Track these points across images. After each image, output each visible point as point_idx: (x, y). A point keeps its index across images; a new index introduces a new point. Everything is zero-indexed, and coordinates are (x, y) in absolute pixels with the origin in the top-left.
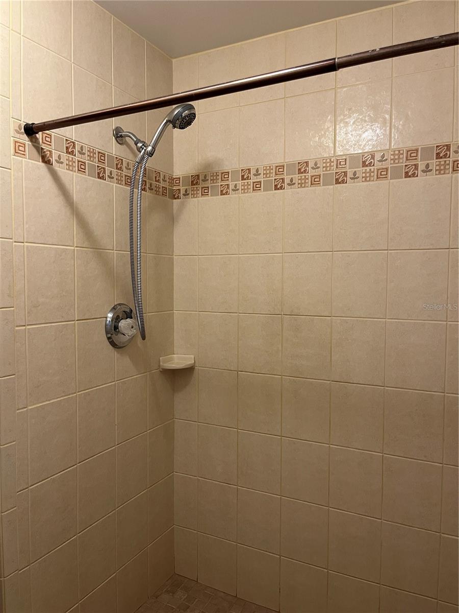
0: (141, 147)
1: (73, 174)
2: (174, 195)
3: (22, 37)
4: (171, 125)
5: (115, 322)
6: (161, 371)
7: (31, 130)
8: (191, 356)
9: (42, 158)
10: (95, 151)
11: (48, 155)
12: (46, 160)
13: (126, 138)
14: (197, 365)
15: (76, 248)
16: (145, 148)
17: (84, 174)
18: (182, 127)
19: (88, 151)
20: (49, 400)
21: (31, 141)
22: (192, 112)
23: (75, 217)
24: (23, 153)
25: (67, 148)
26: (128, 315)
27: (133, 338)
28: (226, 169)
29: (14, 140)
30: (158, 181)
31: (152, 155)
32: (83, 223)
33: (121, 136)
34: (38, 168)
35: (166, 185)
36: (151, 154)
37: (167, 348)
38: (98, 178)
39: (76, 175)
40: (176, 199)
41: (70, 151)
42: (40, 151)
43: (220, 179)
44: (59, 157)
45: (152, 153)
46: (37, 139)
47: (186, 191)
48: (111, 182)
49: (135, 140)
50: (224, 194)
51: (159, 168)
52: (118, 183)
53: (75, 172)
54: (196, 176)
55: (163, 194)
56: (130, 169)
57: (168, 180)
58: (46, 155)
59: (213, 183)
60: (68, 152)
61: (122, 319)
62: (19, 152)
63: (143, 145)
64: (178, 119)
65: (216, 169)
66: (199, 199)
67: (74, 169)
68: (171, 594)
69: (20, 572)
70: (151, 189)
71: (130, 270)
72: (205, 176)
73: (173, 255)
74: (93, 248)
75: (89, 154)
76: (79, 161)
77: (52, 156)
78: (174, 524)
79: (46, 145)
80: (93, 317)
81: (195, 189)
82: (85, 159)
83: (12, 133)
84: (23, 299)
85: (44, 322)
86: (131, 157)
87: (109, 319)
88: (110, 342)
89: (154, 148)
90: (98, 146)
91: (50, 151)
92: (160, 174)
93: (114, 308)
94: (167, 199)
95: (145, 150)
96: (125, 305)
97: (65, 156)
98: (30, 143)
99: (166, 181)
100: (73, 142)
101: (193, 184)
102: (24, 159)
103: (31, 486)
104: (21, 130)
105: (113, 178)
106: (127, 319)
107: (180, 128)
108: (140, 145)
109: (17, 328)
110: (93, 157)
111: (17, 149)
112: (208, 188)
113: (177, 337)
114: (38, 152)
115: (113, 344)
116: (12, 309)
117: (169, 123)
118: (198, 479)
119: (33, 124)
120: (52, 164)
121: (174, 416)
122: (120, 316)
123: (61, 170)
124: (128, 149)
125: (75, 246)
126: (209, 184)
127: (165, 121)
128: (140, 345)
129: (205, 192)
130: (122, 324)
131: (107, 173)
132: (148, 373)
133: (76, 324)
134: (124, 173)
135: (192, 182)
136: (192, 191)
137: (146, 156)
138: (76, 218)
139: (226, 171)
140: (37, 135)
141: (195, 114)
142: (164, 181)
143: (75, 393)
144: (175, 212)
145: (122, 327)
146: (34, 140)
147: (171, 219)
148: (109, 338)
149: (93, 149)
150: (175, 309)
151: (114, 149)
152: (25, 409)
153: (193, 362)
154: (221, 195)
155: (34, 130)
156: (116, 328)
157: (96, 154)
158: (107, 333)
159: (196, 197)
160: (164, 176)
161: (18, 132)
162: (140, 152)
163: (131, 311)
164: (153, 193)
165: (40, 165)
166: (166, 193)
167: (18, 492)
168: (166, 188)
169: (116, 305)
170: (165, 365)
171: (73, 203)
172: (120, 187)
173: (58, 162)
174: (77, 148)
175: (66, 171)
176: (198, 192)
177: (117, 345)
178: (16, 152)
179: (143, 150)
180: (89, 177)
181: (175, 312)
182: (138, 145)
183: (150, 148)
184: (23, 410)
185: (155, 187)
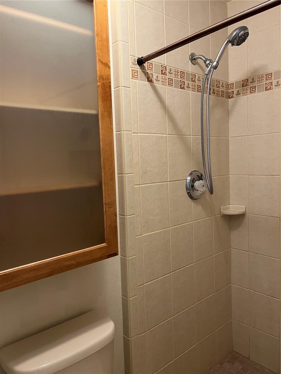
0: (209, 64)
1: (165, 87)
2: (229, 96)
3: (134, 2)
4: (230, 44)
5: (192, 183)
6: (221, 216)
7: (141, 62)
8: (243, 206)
9: (147, 79)
10: (178, 71)
11: (151, 77)
12: (150, 80)
13: (198, 59)
14: (247, 212)
15: (168, 135)
16: (211, 64)
17: (171, 87)
18: (238, 44)
19: (174, 71)
20: (154, 231)
21: (141, 69)
22: (247, 31)
23: (167, 114)
24: (137, 77)
25: (162, 71)
26: (200, 178)
27: (203, 193)
28: (269, 71)
29: (132, 69)
30: (219, 87)
31: (217, 68)
32: (172, 119)
33: (195, 59)
34: (145, 85)
35: (224, 89)
36: (215, 68)
37: (225, 200)
38: (180, 88)
39: (167, 88)
40: (230, 98)
41: (163, 72)
42: (146, 74)
43: (265, 79)
44: (157, 77)
45: (216, 66)
46: (144, 67)
47: (238, 92)
48: (188, 90)
49: (204, 59)
50: (268, 90)
51: (219, 78)
52: (193, 91)
53: (167, 86)
54: (246, 80)
55: (221, 96)
56: (200, 81)
57: (225, 86)
58: (149, 77)
59: (259, 83)
60: (162, 74)
61: (196, 181)
62: (135, 76)
63: (210, 62)
64: (236, 39)
65: (261, 72)
66: (248, 96)
67: (166, 84)
68: (231, 364)
69: (140, 336)
70: (214, 93)
71: (201, 148)
72: (253, 79)
73: (228, 137)
74: (178, 135)
75: (175, 73)
76: (169, 79)
77: (153, 77)
78: (232, 319)
79: (149, 70)
80: (178, 180)
81: (245, 89)
82: (172, 76)
83: (131, 65)
84: (138, 168)
85: (150, 182)
86: (201, 72)
87: (188, 181)
88: (189, 196)
89: (218, 62)
90: (180, 68)
91: (152, 74)
92: (220, 82)
93: (191, 174)
94: (224, 99)
95: (212, 65)
96: (198, 171)
97: (160, 76)
98: (141, 70)
99: (224, 87)
100: (165, 67)
101: (243, 86)
102: (137, 81)
103: (145, 283)
104: (135, 63)
105: (189, 88)
106: (199, 180)
107: (237, 45)
108: (208, 62)
109: (135, 186)
110: (177, 75)
111: (133, 74)
112: (255, 87)
113: (232, 192)
114: (145, 75)
115: (191, 197)
116: (132, 174)
117: (229, 43)
118: (249, 290)
119: (142, 57)
120: (153, 82)
121: (230, 246)
122: (195, 178)
123: (158, 85)
124: (199, 67)
125: (167, 134)
126: (256, 84)
127: (226, 42)
128: (208, 198)
129: (253, 90)
130: (197, 184)
131: (186, 84)
132: (213, 217)
133: (169, 184)
134: (196, 84)
135: (243, 85)
136: (242, 91)
137: (212, 69)
138: (168, 116)
139: (270, 73)
140: (144, 64)
141: (248, 33)
142: (223, 86)
143: (168, 228)
144: (230, 107)
145: (197, 186)
146: (143, 68)
147: (228, 113)
148: (188, 193)
149: (177, 70)
150: (230, 174)
151: (190, 68)
152: (141, 236)
153: (245, 210)
154: (266, 90)
155: (143, 61)
156: (193, 186)
157: (179, 73)
158: (187, 190)
159: (246, 95)
160: (223, 83)
161: (134, 64)
162: (208, 67)
163: (202, 175)
164: (215, 96)
165: (146, 83)
166: (224, 95)
167: (138, 286)
168: (224, 92)
169: (192, 171)
170: (224, 212)
171: (166, 106)
172: (194, 93)
173: (156, 80)
174: (168, 70)
175: (161, 85)
176: (247, 91)
177: (193, 198)
178: (133, 77)
179: (210, 65)
180: (175, 88)
181: (230, 176)
182: (207, 62)
183: (215, 63)
184: (139, 236)
185: (217, 91)
